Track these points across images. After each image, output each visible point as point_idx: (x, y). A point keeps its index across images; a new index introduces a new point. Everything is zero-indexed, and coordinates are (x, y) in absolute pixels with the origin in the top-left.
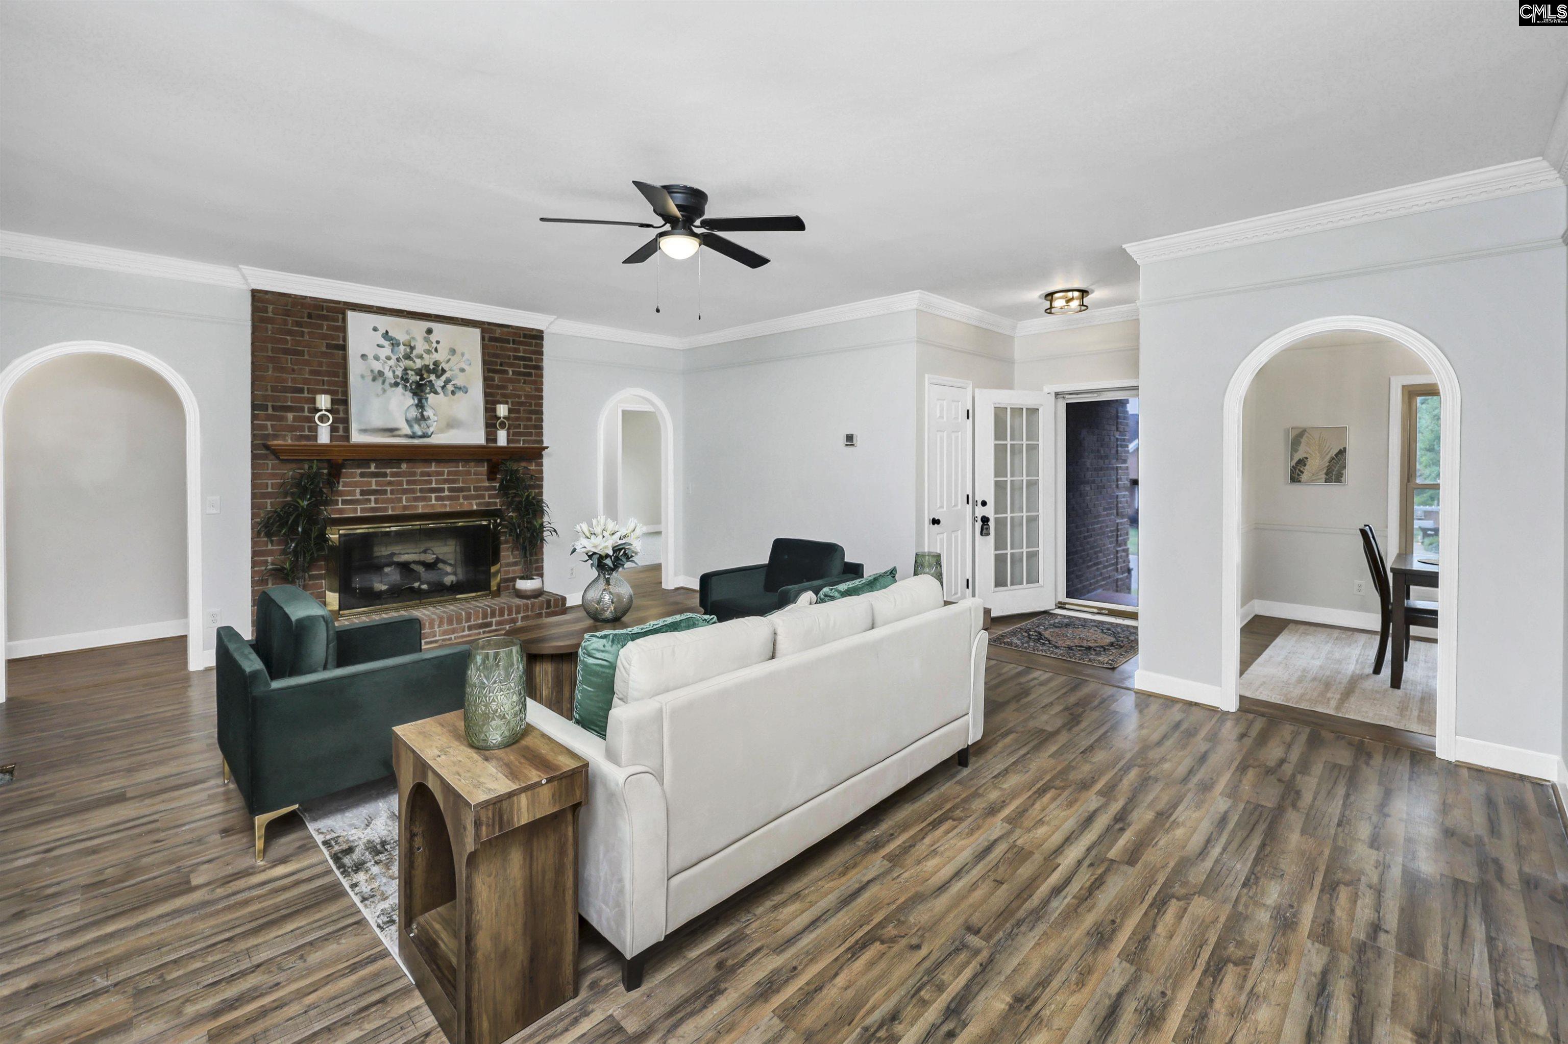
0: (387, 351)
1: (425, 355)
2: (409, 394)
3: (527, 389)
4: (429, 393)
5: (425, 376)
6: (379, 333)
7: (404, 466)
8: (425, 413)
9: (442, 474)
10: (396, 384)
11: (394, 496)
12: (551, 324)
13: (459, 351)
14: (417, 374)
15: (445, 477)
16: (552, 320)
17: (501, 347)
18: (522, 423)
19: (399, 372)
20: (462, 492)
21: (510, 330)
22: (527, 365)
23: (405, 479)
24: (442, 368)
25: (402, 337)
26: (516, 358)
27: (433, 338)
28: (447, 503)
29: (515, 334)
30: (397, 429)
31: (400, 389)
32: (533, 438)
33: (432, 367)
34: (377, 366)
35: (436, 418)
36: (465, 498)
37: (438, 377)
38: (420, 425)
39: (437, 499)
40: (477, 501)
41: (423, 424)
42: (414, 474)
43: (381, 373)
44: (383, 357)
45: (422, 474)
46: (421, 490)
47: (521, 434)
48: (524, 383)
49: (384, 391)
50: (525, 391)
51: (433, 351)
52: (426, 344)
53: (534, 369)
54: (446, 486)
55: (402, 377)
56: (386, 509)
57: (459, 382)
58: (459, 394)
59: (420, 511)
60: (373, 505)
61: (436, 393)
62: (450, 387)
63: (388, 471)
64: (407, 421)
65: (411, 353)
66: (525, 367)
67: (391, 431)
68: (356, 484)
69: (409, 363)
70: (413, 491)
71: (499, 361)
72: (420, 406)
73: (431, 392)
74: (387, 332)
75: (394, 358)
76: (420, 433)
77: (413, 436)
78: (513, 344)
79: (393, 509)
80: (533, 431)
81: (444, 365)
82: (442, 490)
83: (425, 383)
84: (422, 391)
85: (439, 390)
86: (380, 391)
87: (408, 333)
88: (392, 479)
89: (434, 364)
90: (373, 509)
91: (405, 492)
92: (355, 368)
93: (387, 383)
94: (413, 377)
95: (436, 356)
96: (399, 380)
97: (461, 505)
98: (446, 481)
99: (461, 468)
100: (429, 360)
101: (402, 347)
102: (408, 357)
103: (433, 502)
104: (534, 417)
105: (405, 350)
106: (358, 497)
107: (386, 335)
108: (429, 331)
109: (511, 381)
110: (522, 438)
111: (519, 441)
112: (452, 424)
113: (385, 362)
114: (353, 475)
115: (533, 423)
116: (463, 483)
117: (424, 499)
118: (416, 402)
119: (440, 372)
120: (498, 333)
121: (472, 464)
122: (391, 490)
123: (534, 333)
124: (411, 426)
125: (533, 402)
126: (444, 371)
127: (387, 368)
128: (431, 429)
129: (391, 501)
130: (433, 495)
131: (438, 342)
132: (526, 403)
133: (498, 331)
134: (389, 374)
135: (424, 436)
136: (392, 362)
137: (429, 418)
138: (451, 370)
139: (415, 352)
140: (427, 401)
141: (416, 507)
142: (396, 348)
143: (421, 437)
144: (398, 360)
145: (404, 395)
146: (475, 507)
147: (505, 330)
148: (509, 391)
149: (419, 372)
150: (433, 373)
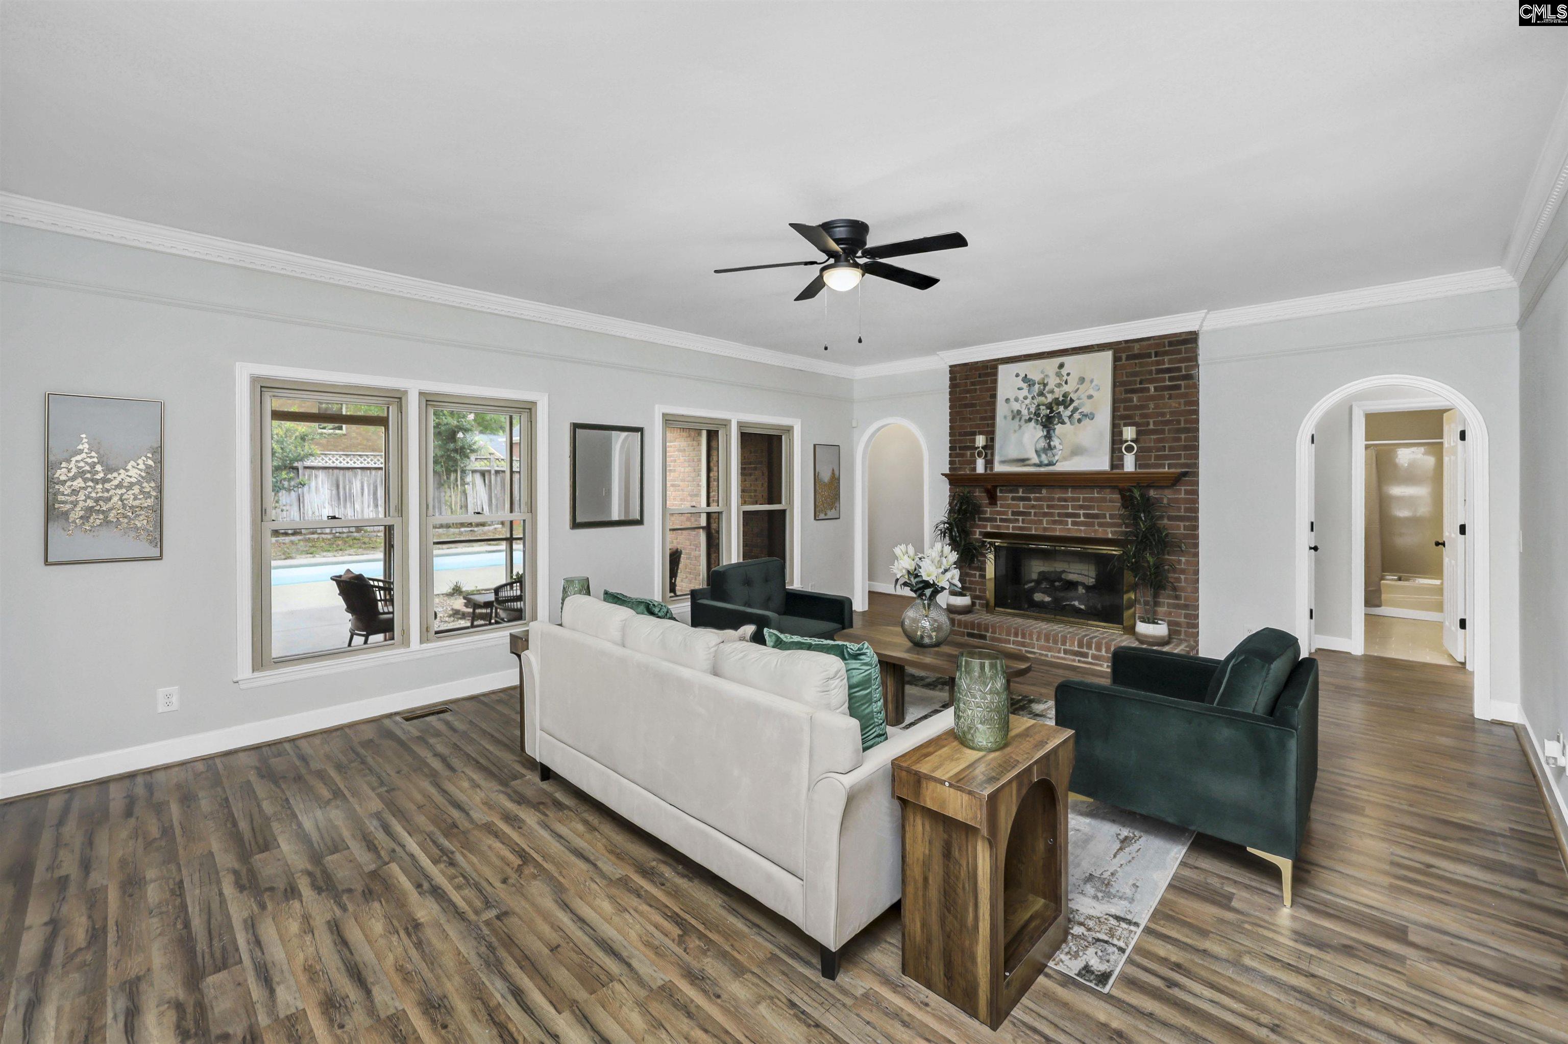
0: (1025, 392)
1: (1056, 390)
2: (1039, 427)
3: (1174, 405)
4: (1057, 424)
5: (1054, 409)
6: (1020, 378)
7: (1044, 491)
8: (1052, 443)
9: (1078, 500)
10: (1030, 420)
11: (1036, 518)
12: (1204, 320)
13: (1087, 380)
14: (1047, 408)
15: (1081, 503)
16: (1203, 315)
17: (1140, 363)
18: (1167, 445)
19: (1033, 410)
20: (1097, 518)
21: (1152, 342)
22: (1173, 377)
23: (1045, 504)
24: (1071, 398)
25: (1036, 376)
26: (1159, 371)
27: (1064, 372)
28: (1083, 528)
29: (1158, 345)
30: (1028, 459)
31: (1033, 423)
32: (1183, 461)
33: (1061, 399)
34: (1016, 406)
35: (1061, 447)
36: (1100, 525)
37: (1066, 407)
38: (1046, 455)
39: (1074, 523)
40: (1113, 529)
41: (1050, 453)
42: (1052, 499)
43: (1019, 412)
44: (1021, 398)
45: (1060, 499)
46: (1059, 515)
47: (1166, 457)
48: (1170, 398)
49: (1020, 427)
50: (1170, 407)
51: (1063, 383)
52: (1058, 378)
53: (1183, 380)
54: (1082, 512)
55: (1035, 413)
56: (1030, 529)
57: (1085, 409)
58: (1086, 421)
59: (1058, 534)
60: (1021, 524)
61: (1063, 423)
62: (1077, 416)
63: (1032, 496)
64: (1036, 451)
65: (1044, 389)
66: (1171, 379)
67: (1023, 461)
68: (1008, 506)
69: (1042, 399)
70: (1052, 515)
71: (1138, 379)
72: (1048, 437)
73: (1059, 422)
74: (1026, 375)
75: (1030, 397)
76: (1046, 462)
77: (1040, 465)
78: (1156, 356)
79: (1036, 529)
80: (1183, 453)
81: (1072, 396)
82: (1078, 516)
83: (1054, 416)
84: (1051, 423)
85: (1066, 420)
86: (1017, 427)
87: (1042, 372)
88: (1035, 503)
89: (1063, 396)
90: (1021, 528)
91: (1045, 515)
92: (1002, 410)
93: (1023, 421)
94: (1044, 411)
95: (1066, 388)
96: (1032, 416)
97: (1096, 531)
98: (1081, 507)
99: (1096, 495)
100: (1059, 394)
101: (1037, 386)
102: (1041, 394)
103: (1070, 526)
104: (1183, 436)
105: (1039, 387)
106: (1010, 517)
107: (1025, 379)
108: (1061, 366)
109: (1152, 398)
110: (1167, 462)
111: (1163, 466)
112: (1077, 451)
113: (1023, 402)
114: (1005, 499)
115: (1183, 443)
116: (1098, 510)
117: (1060, 522)
118: (1045, 433)
119: (1068, 402)
120: (1136, 349)
121: (1108, 490)
122: (1035, 513)
123: (1184, 337)
124: (1039, 456)
125: (1182, 419)
126: (1072, 401)
127: (1024, 407)
128: (1057, 458)
129: (1035, 522)
130: (1070, 520)
131: (1068, 374)
132: (1173, 420)
133: (1137, 346)
134: (1025, 412)
135: (1051, 464)
136: (1027, 401)
137: (1055, 447)
138: (1078, 399)
139: (1047, 388)
140: (1054, 432)
141: (1055, 530)
142: (1032, 388)
143: (1047, 465)
144: (1033, 398)
145: (1035, 428)
146: (1110, 536)
147: (1145, 343)
148: (1151, 410)
149: (1049, 406)
150: (1061, 405)
